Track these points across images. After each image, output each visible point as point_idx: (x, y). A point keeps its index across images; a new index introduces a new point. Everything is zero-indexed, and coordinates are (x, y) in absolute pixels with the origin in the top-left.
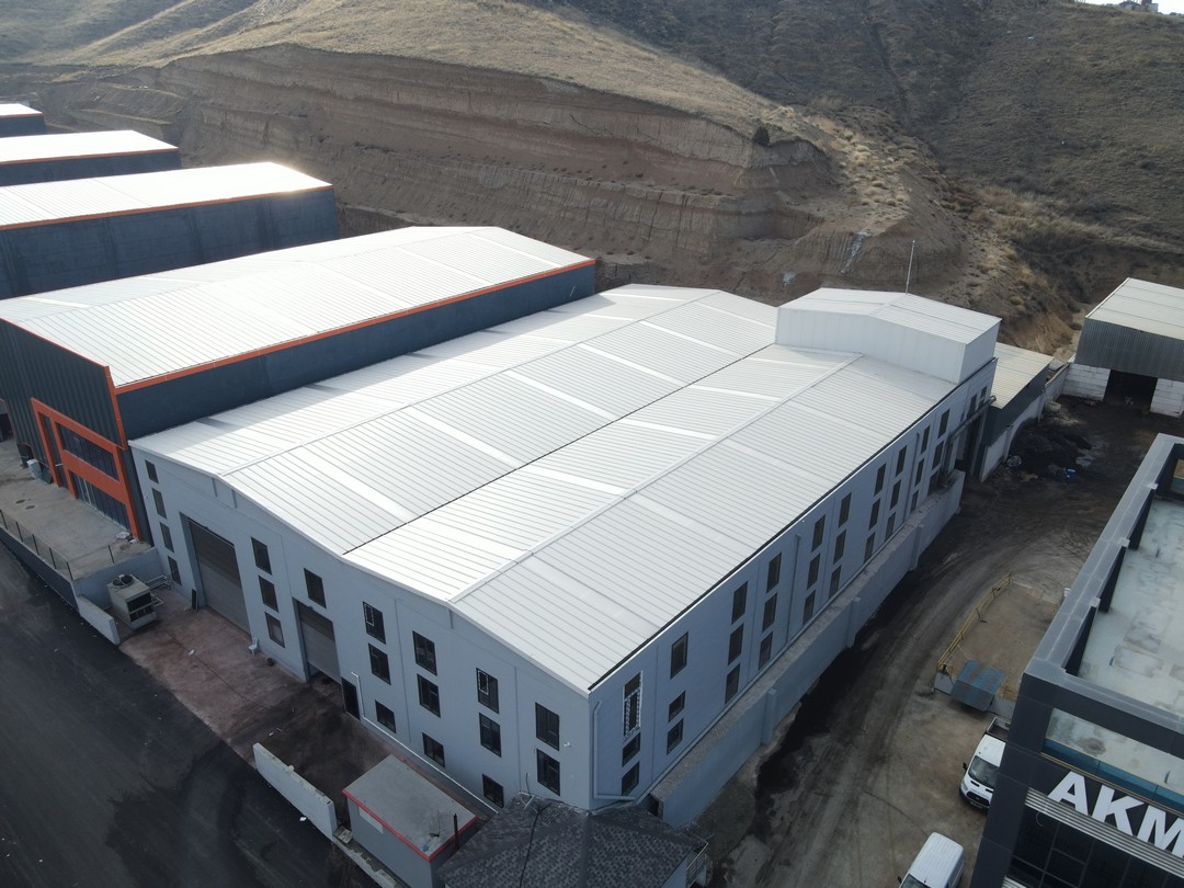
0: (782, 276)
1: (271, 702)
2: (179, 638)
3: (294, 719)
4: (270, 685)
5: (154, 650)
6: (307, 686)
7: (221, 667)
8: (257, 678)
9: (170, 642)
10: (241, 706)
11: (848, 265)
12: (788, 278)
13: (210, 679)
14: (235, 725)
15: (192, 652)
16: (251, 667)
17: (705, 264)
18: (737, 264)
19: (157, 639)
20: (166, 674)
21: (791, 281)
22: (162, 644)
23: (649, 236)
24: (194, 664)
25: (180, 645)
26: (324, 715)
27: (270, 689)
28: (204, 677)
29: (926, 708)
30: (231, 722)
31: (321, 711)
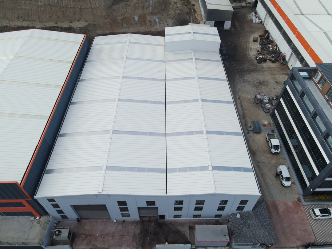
0: (134, 18)
1: (138, 231)
2: (87, 233)
3: (149, 231)
4: (132, 228)
5: (85, 242)
6: (141, 221)
7: (111, 232)
8: (125, 228)
9: (87, 236)
10: (131, 238)
11: (151, 9)
12: (136, 18)
13: (113, 237)
14: (136, 243)
15: (97, 234)
16: (120, 226)
17: (106, 19)
18: (117, 16)
19: (81, 239)
20: (99, 245)
21: (138, 19)
22: (85, 239)
23: (81, 12)
24: (103, 237)
25: (90, 235)
26: (155, 224)
27: (133, 228)
28: (111, 238)
29: (251, 136)
30: (135, 243)
31: (153, 224)
